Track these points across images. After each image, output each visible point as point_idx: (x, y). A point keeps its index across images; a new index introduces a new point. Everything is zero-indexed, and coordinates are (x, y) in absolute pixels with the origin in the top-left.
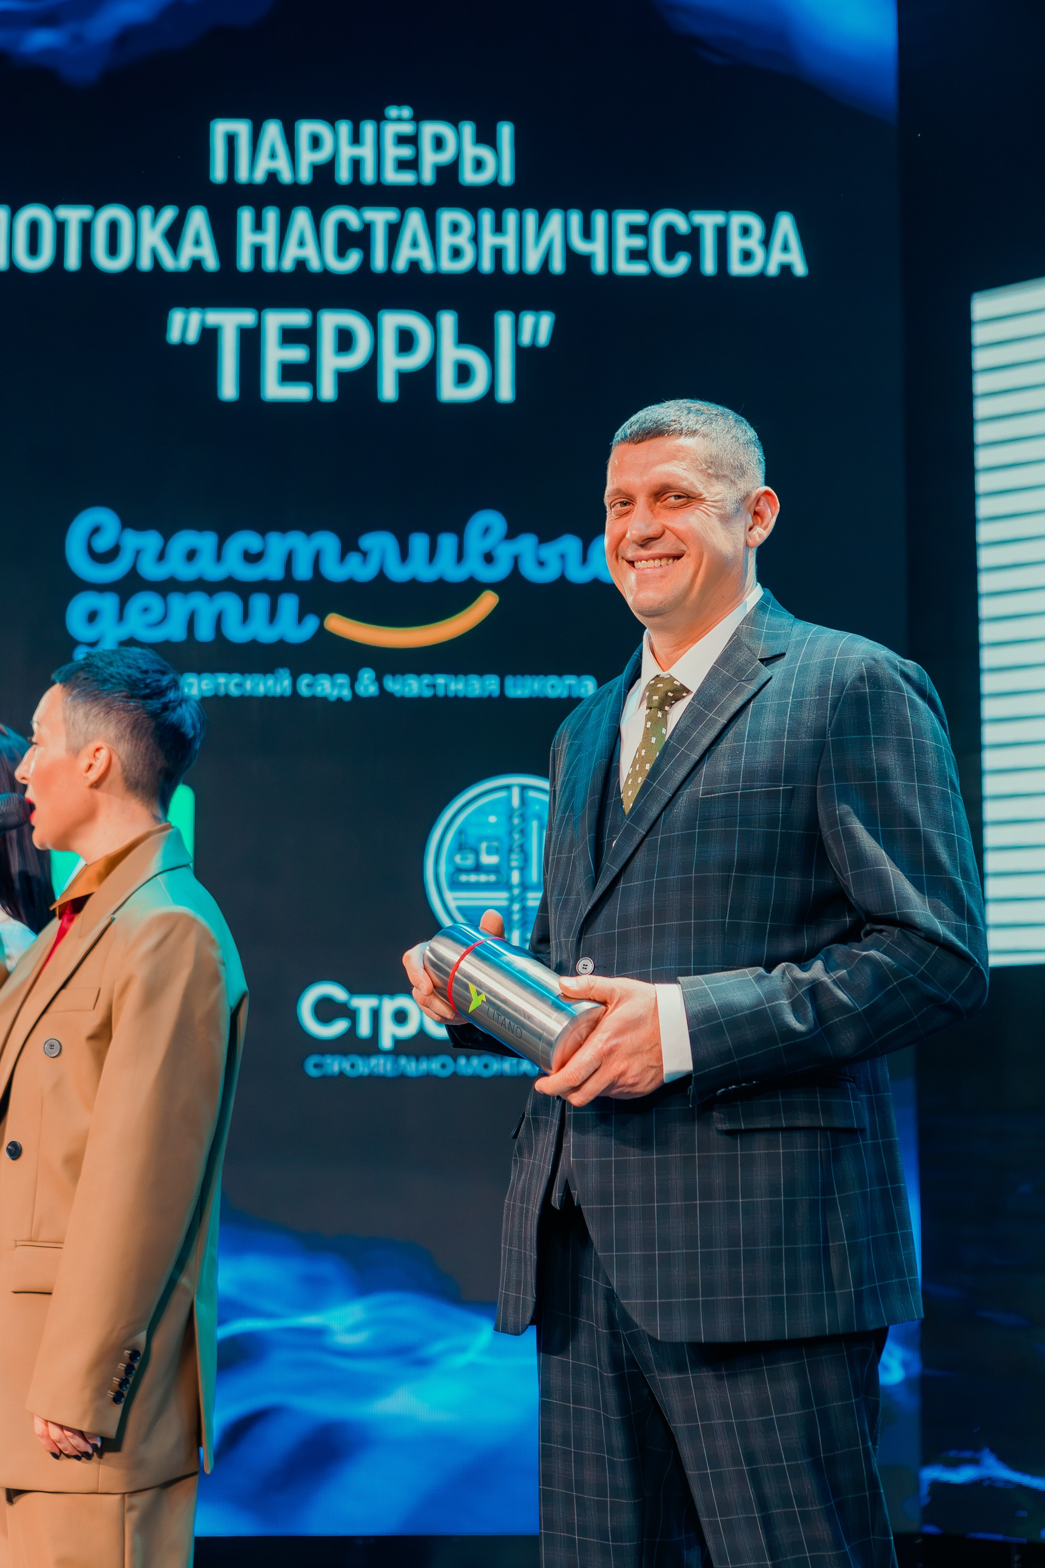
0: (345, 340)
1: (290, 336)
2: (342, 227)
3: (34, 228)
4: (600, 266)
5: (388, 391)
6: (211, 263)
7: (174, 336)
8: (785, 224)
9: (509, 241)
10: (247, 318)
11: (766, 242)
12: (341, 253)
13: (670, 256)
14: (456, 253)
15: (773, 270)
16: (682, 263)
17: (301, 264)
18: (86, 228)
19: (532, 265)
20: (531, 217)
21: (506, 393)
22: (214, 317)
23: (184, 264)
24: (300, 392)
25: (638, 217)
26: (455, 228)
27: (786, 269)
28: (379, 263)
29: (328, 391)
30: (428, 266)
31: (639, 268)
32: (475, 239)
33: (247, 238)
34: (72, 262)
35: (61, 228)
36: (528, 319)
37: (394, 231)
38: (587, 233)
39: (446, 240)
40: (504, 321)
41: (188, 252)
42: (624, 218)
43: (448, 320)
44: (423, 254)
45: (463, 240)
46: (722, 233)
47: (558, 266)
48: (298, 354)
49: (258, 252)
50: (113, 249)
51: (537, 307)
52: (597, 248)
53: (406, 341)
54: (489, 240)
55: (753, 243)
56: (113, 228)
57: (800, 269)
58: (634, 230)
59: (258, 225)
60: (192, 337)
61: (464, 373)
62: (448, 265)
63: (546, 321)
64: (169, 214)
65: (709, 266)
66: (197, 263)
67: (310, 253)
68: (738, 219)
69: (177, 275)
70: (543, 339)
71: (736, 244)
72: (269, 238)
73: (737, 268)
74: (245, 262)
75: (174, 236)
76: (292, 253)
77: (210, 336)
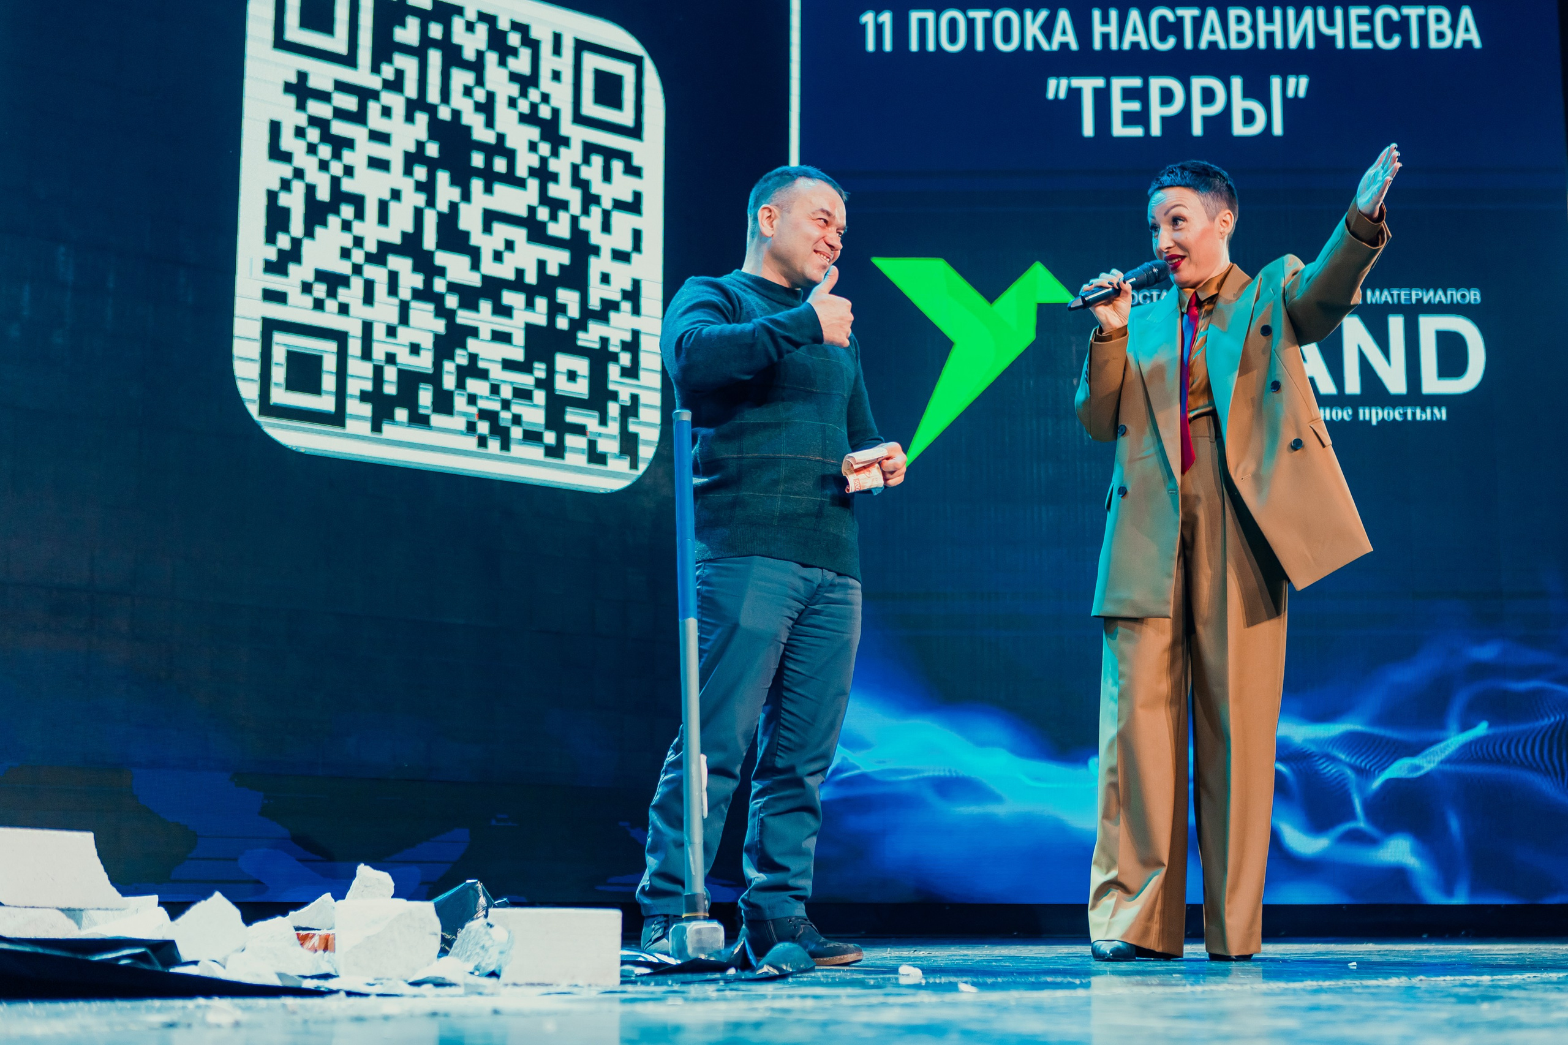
0: (1167, 96)
1: (1128, 94)
2: (1162, 20)
3: (953, 23)
4: (1340, 44)
5: (1197, 130)
6: (1074, 46)
7: (1051, 95)
8: (1466, 13)
9: (1277, 28)
10: (1100, 82)
11: (1454, 26)
12: (1162, 38)
13: (1388, 37)
14: (1241, 36)
15: (1458, 45)
16: (1396, 41)
17: (1135, 45)
18: (988, 24)
19: (1293, 43)
20: (1291, 13)
21: (1278, 130)
22: (1076, 82)
23: (1055, 47)
24: (1137, 131)
25: (1365, 11)
26: (1240, 19)
27: (1468, 44)
28: (1188, 44)
29: (1156, 130)
30: (1222, 45)
31: (1367, 45)
32: (1254, 27)
33: (1098, 29)
34: (980, 46)
35: (971, 23)
36: (1292, 81)
37: (1198, 23)
38: (1330, 22)
39: (1233, 28)
40: (1276, 82)
41: (1058, 38)
42: (1355, 12)
43: (1237, 83)
44: (1219, 37)
45: (1245, 28)
46: (1423, 21)
47: (1311, 44)
48: (1135, 106)
49: (1106, 37)
50: (1007, 38)
51: (1297, 73)
52: (1338, 31)
53: (1208, 96)
54: (1263, 28)
55: (1445, 27)
56: (1007, 22)
57: (1477, 44)
58: (1361, 19)
59: (1105, 21)
60: (1062, 95)
61: (1249, 117)
62: (1235, 45)
63: (1304, 81)
64: (1043, 14)
65: (1415, 43)
66: (1064, 46)
67: (1141, 38)
68: (1433, 12)
69: (1051, 53)
70: (1302, 93)
71: (1433, 27)
72: (1113, 29)
73: (1434, 43)
74: (1097, 45)
75: (1047, 29)
76: (1129, 39)
77: (1075, 94)
